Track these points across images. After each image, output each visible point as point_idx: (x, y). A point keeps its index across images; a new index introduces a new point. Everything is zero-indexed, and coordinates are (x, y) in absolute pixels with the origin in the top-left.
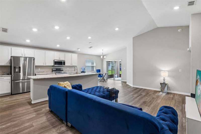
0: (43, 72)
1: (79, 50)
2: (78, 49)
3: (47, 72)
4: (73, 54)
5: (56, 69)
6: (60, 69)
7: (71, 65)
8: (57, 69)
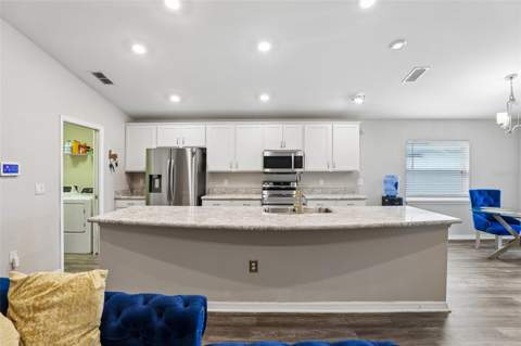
0: (236, 191)
1: (359, 101)
2: (353, 97)
3: (246, 193)
4: (339, 126)
5: (275, 183)
6: (288, 183)
7: (331, 170)
8: (278, 183)
